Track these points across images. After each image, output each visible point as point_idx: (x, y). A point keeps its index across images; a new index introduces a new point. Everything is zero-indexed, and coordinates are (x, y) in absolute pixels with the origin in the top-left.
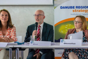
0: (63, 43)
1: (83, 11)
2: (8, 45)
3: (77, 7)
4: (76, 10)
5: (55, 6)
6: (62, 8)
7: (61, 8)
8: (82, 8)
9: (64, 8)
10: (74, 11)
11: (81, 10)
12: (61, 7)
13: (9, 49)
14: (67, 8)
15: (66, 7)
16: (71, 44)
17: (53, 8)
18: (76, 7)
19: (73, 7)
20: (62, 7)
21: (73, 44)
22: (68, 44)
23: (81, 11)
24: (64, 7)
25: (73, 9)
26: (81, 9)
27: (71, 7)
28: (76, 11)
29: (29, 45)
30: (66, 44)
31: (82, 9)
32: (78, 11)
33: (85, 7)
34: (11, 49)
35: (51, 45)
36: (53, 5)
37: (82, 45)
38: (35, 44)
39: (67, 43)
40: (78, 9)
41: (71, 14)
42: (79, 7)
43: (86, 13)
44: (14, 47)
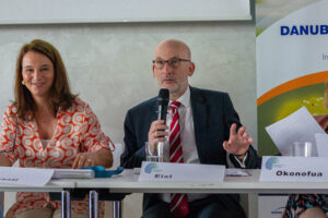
0: (275, 169)
2: (53, 179)
5: (258, 25)
6: (285, 31)
7: (282, 34)
9: (294, 31)
12: (282, 28)
13: (60, 194)
14: (307, 33)
15: (302, 28)
16: (304, 174)
17: (250, 32)
20: (287, 28)
21: (314, 175)
22: (292, 174)
24: (294, 28)
27: (323, 30)
29: (136, 180)
30: (285, 174)
34: (68, 194)
35: (225, 180)
36: (252, 22)
38: (160, 173)
39: (289, 171)
41: (324, 57)
44: (79, 186)
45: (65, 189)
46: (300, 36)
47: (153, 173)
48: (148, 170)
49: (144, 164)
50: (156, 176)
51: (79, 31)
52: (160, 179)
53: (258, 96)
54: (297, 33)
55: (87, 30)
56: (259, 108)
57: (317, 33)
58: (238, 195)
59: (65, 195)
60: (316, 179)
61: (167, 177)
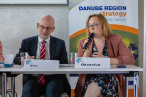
0: (81, 63)
1: (116, 14)
3: (106, 8)
5: (70, 6)
6: (81, 8)
7: (80, 10)
8: (115, 9)
9: (85, 9)
11: (113, 13)
12: (80, 7)
14: (90, 9)
15: (88, 7)
16: (93, 65)
18: (105, 7)
19: (101, 8)
21: (97, 65)
22: (88, 65)
23: (114, 15)
24: (85, 7)
26: (113, 10)
27: (96, 8)
30: (85, 65)
31: (115, 11)
32: (108, 14)
33: (120, 8)
36: (67, 5)
37: (111, 68)
40: (109, 11)
42: (110, 8)
43: (121, 18)
46: (87, 11)
47: (30, 64)
50: (31, 66)
53: (70, 36)
54: (86, 9)
56: (70, 40)
57: (94, 9)
60: (98, 67)
61: (35, 66)
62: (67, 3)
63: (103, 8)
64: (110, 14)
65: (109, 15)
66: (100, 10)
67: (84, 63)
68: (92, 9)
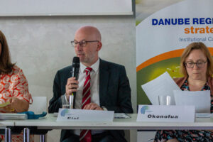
0: (147, 114)
1: (212, 30)
2: (1, 119)
3: (195, 21)
4: (192, 28)
5: (137, 18)
6: (155, 22)
7: (153, 24)
8: (210, 22)
9: (161, 22)
10: (187, 31)
11: (207, 28)
12: (153, 20)
13: (4, 130)
14: (169, 24)
15: (166, 20)
16: (166, 117)
17: (132, 23)
18: (194, 19)
19: (187, 21)
21: (172, 117)
22: (158, 117)
23: (208, 32)
24: (161, 20)
25: (184, 26)
26: (206, 25)
27: (180, 21)
28: (194, 31)
29: (55, 121)
30: (154, 117)
32: (198, 31)
34: (10, 130)
35: (114, 121)
36: (133, 16)
39: (156, 115)
40: (200, 26)
41: (181, 40)
42: (201, 21)
44: (16, 125)
45: (7, 127)
46: (164, 26)
47: (66, 116)
48: (63, 114)
49: (61, 110)
50: (68, 118)
51: (19, 21)
52: (71, 120)
53: (137, 66)
54: (163, 24)
55: (24, 21)
57: (176, 23)
58: (123, 131)
59: (8, 131)
60: (174, 120)
61: (75, 118)
62: (132, 14)
63: (191, 21)
64: (202, 31)
65: (200, 32)
66: (186, 24)
67: (152, 114)
68: (173, 23)
